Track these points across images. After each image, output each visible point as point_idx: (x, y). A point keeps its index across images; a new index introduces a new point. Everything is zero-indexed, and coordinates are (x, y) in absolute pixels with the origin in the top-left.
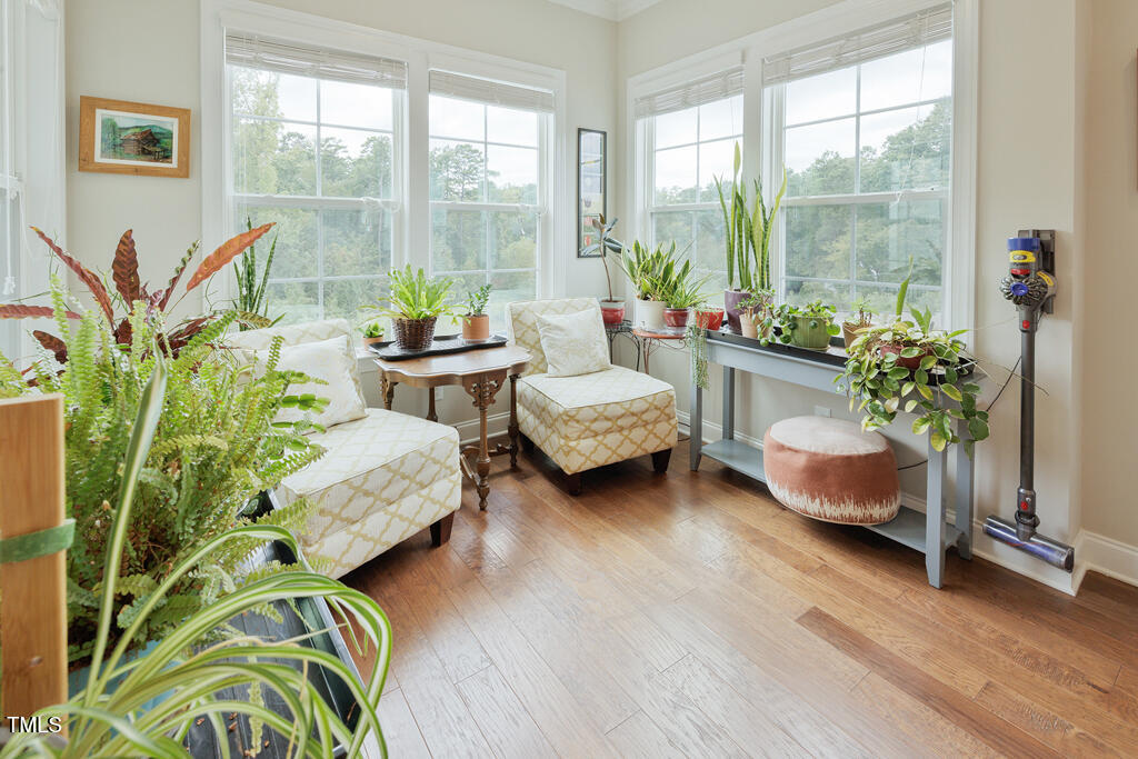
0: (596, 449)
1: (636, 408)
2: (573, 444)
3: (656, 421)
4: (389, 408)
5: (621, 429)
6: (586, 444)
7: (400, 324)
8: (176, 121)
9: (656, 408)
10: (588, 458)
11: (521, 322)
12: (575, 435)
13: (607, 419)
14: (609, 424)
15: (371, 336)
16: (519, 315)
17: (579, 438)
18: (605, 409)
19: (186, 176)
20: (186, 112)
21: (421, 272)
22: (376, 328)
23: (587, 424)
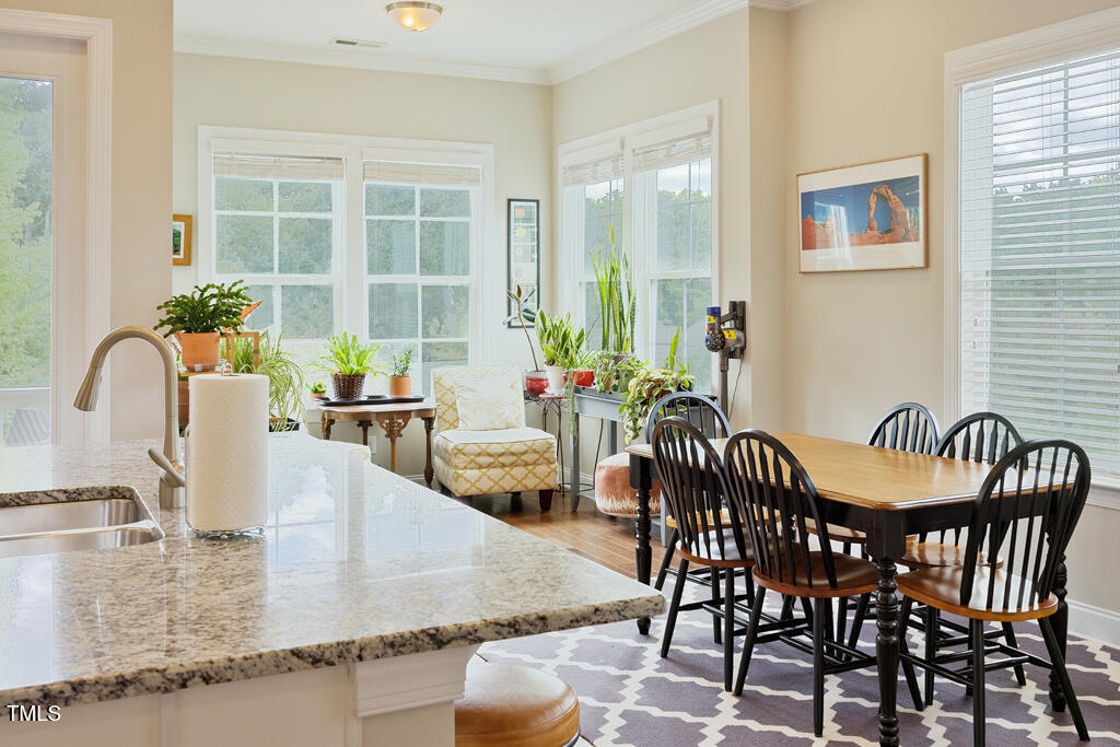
0: (480, 478)
1: (515, 448)
2: (460, 472)
3: (535, 463)
4: (327, 438)
5: (503, 466)
6: (472, 474)
7: (336, 378)
8: (183, 224)
9: (535, 451)
10: (473, 485)
11: (441, 385)
12: (462, 465)
13: (490, 455)
14: (491, 460)
15: (316, 391)
16: (440, 379)
17: (465, 468)
18: (488, 447)
19: (189, 264)
20: (190, 217)
21: (354, 338)
22: (320, 386)
23: (472, 457)
